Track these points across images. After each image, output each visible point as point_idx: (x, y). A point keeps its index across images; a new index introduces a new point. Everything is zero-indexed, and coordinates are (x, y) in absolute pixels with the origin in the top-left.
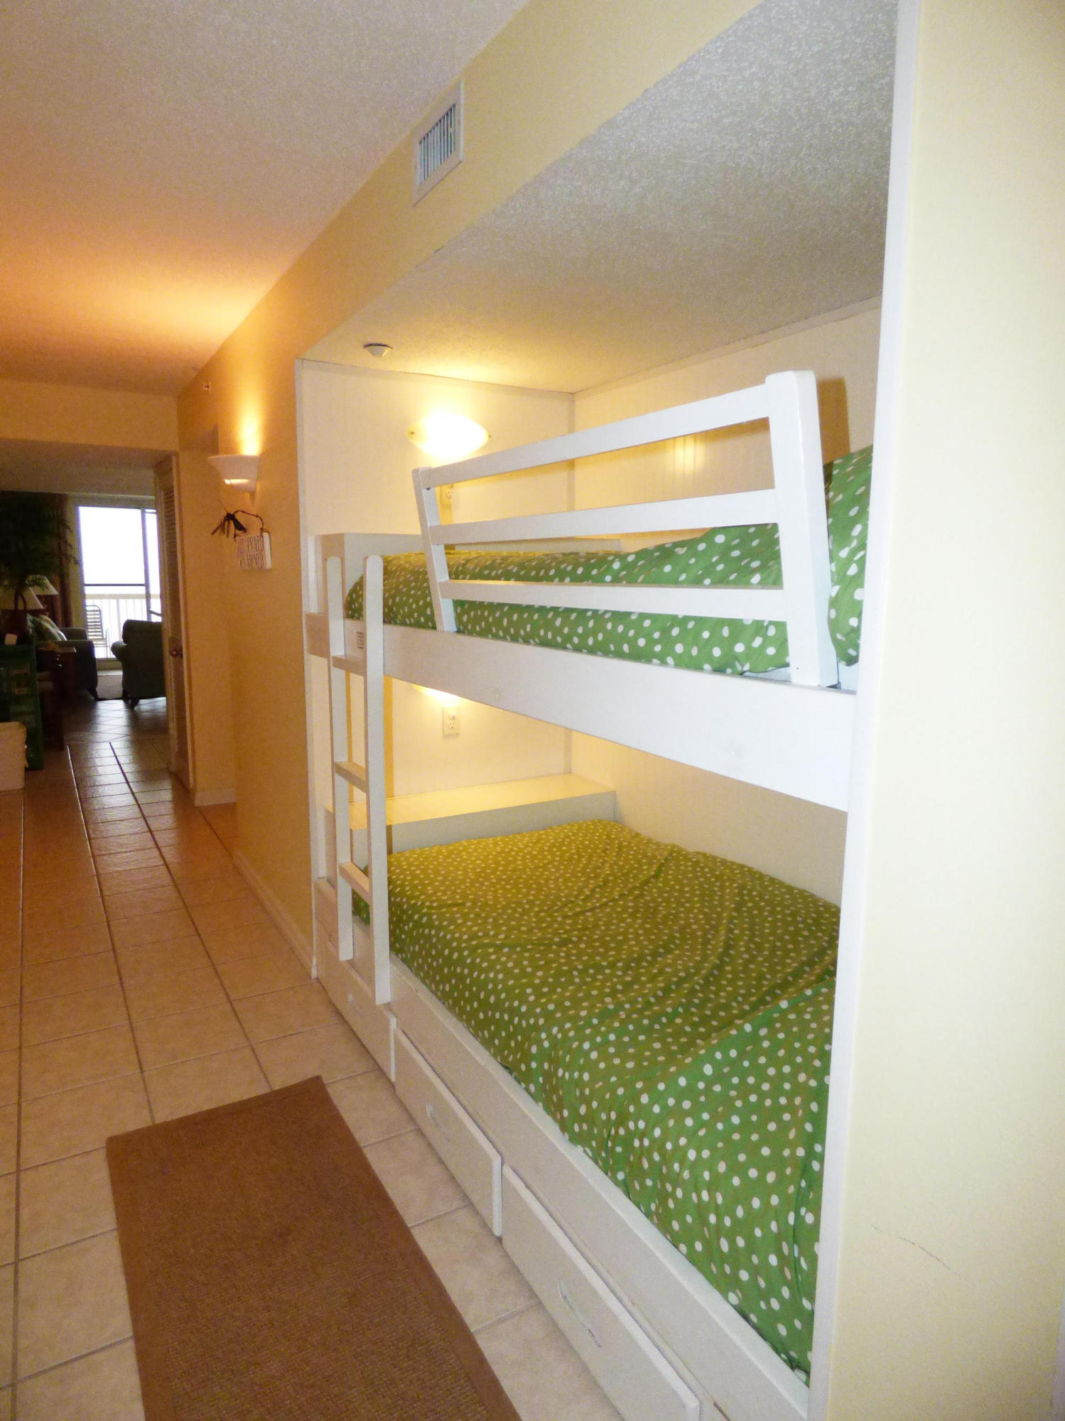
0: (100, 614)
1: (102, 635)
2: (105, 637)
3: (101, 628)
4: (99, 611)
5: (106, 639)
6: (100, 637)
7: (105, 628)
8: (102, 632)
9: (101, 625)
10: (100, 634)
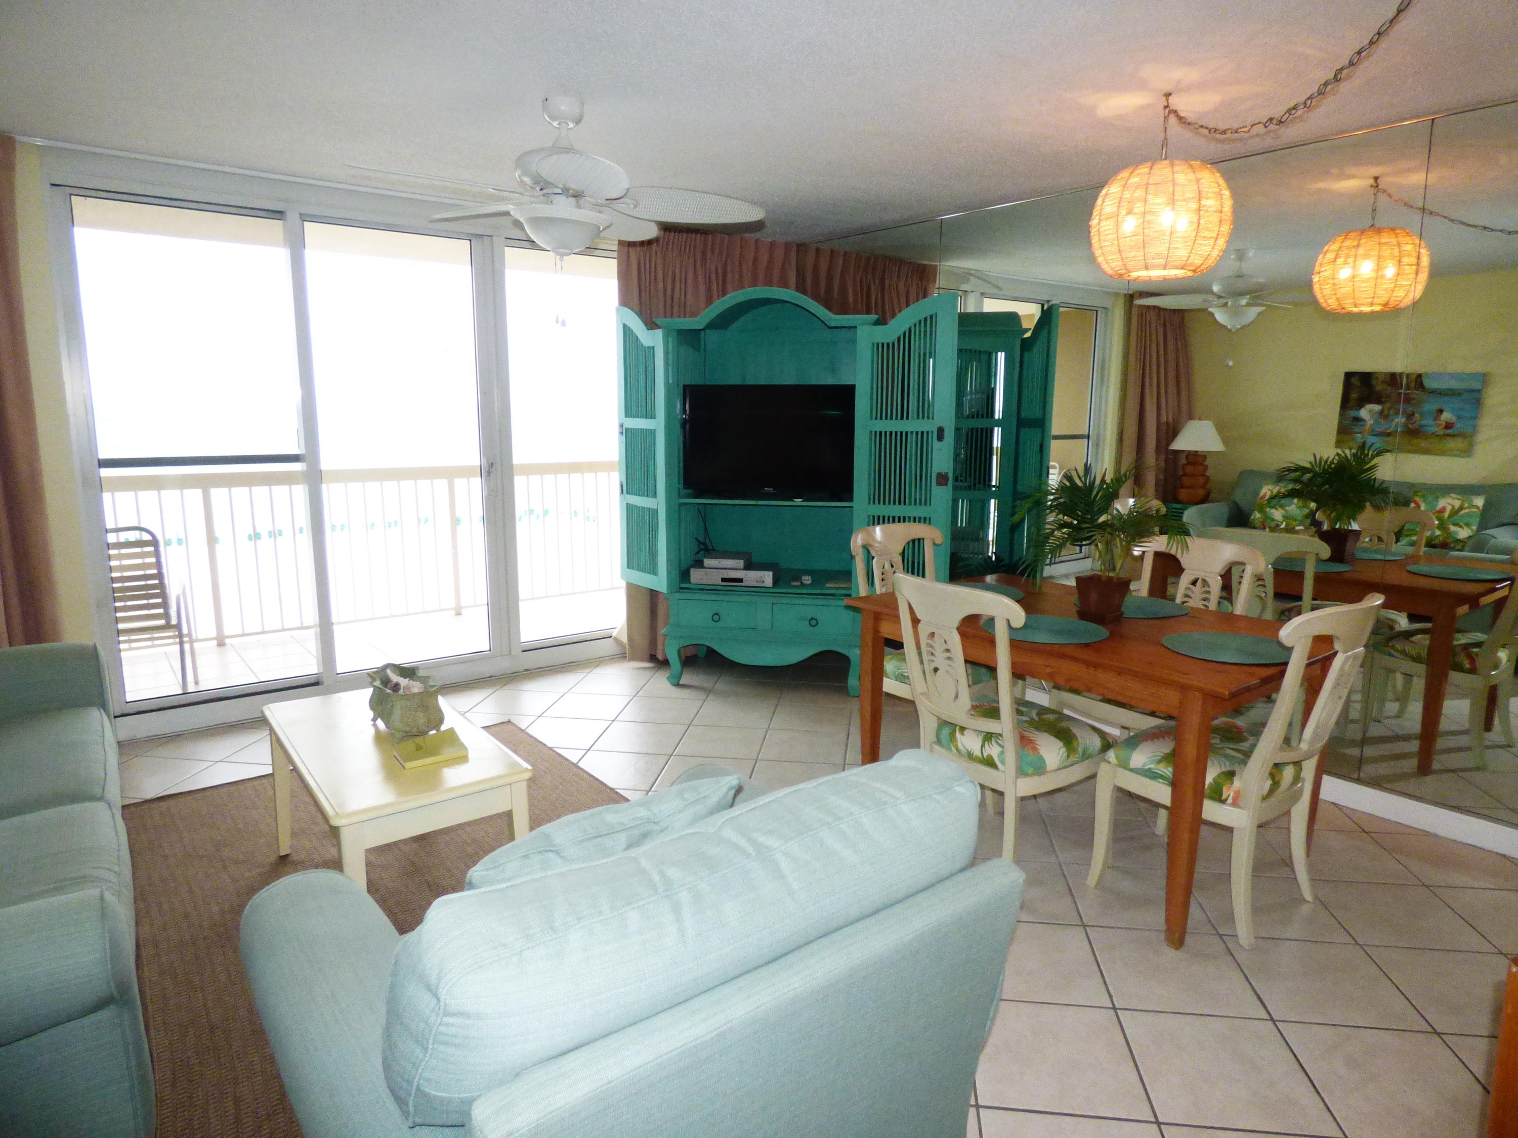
0: (157, 554)
1: (166, 616)
2: (174, 621)
3: (163, 595)
4: (154, 542)
5: (178, 627)
6: (162, 622)
7: (173, 591)
8: (165, 605)
9: (162, 585)
10: (161, 611)
